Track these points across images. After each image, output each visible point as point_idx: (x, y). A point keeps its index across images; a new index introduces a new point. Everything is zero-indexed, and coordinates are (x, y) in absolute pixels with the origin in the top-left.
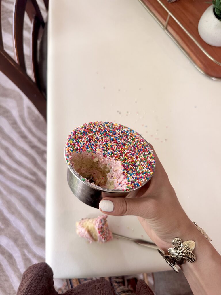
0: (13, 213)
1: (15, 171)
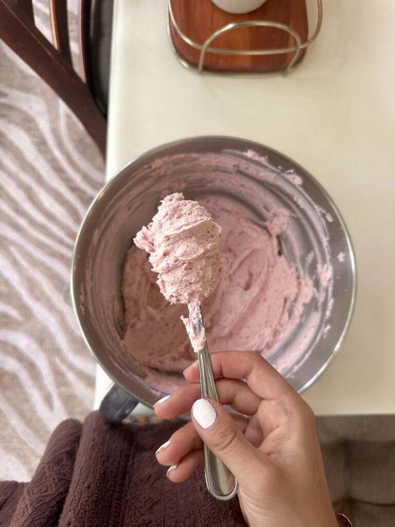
0: (37, 299)
1: (42, 228)
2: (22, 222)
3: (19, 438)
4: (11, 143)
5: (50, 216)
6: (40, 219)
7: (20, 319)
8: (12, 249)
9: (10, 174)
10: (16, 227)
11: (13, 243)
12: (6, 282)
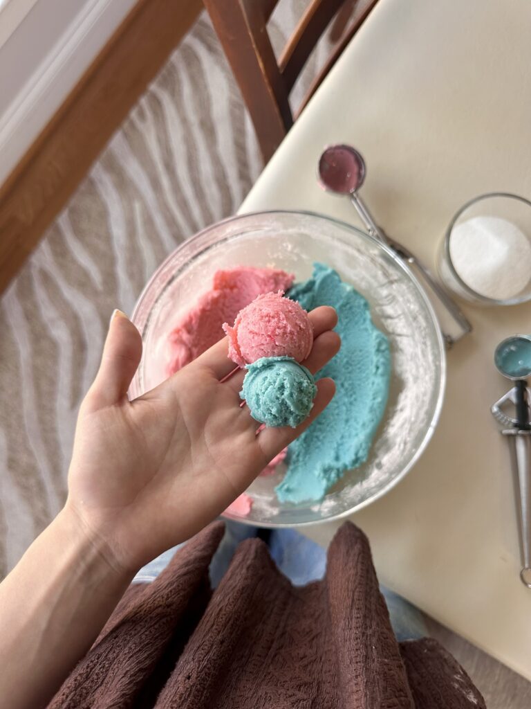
0: (131, 276)
1: (184, 205)
2: (165, 182)
3: (20, 417)
4: (206, 87)
5: (200, 194)
6: (188, 191)
7: (100, 287)
8: (137, 206)
9: (184, 121)
10: (156, 184)
11: (142, 199)
12: (108, 238)
